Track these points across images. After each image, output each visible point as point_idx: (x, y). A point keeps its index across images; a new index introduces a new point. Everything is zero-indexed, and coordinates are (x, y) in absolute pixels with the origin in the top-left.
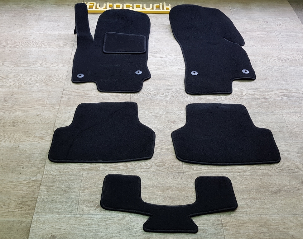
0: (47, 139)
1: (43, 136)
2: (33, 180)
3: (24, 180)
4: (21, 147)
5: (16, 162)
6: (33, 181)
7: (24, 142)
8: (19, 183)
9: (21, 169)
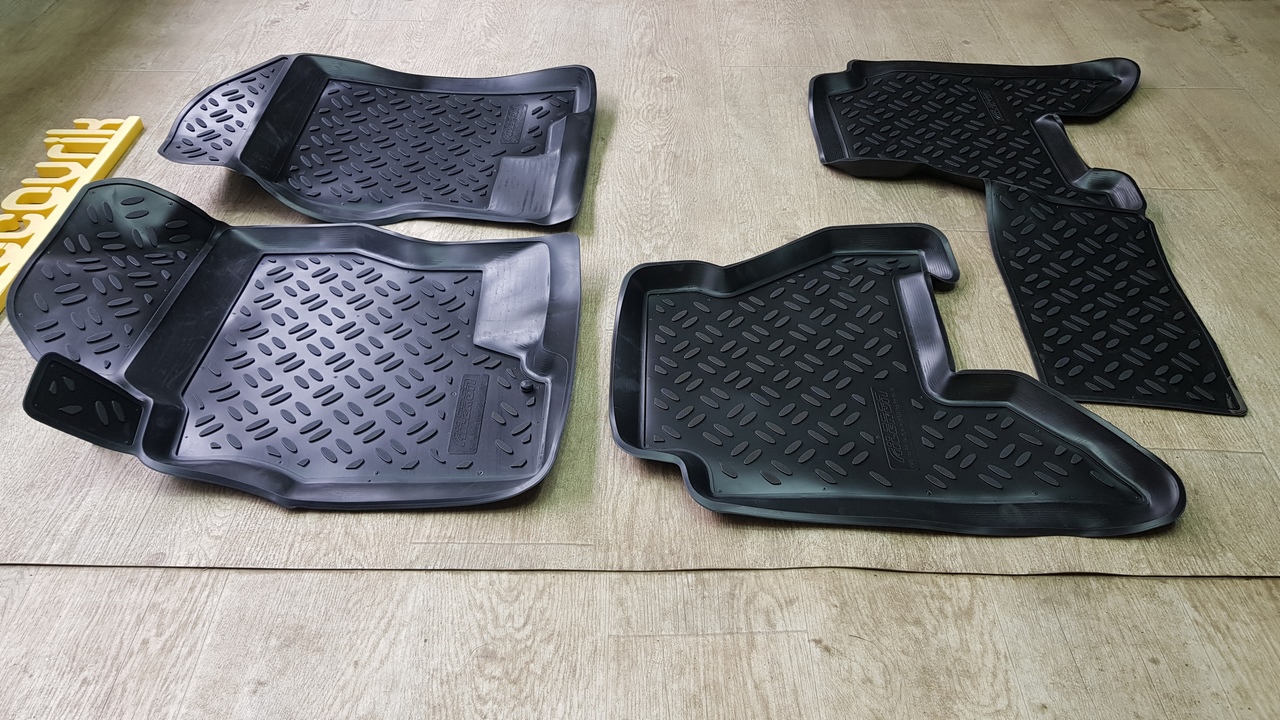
0: (966, 593)
1: (950, 615)
2: (1198, 611)
3: (1214, 644)
4: (1042, 696)
5: (1138, 698)
6: (1201, 609)
7: (1008, 690)
8: (1234, 661)
9: (1163, 666)
